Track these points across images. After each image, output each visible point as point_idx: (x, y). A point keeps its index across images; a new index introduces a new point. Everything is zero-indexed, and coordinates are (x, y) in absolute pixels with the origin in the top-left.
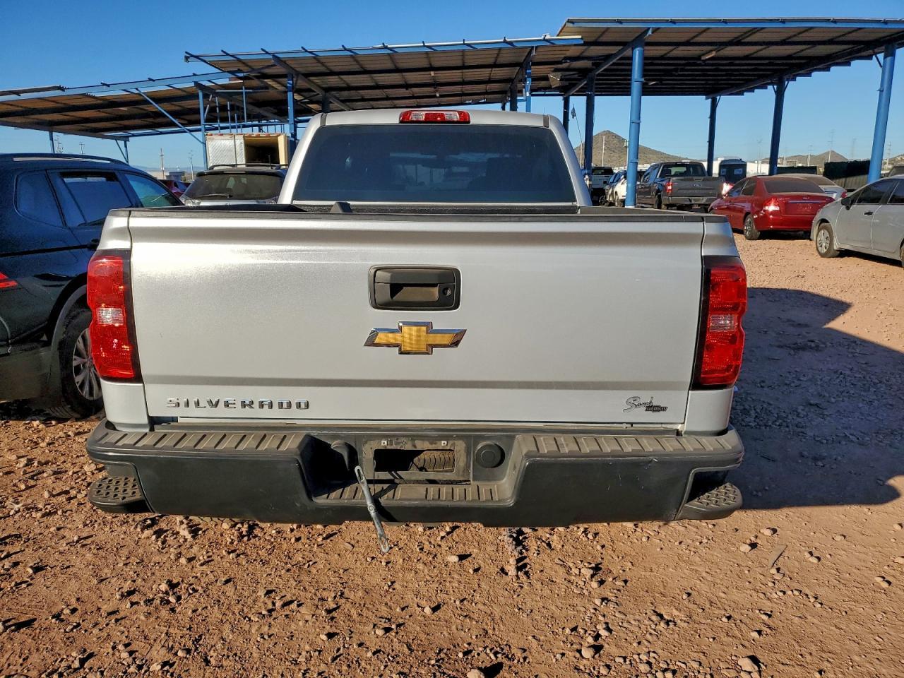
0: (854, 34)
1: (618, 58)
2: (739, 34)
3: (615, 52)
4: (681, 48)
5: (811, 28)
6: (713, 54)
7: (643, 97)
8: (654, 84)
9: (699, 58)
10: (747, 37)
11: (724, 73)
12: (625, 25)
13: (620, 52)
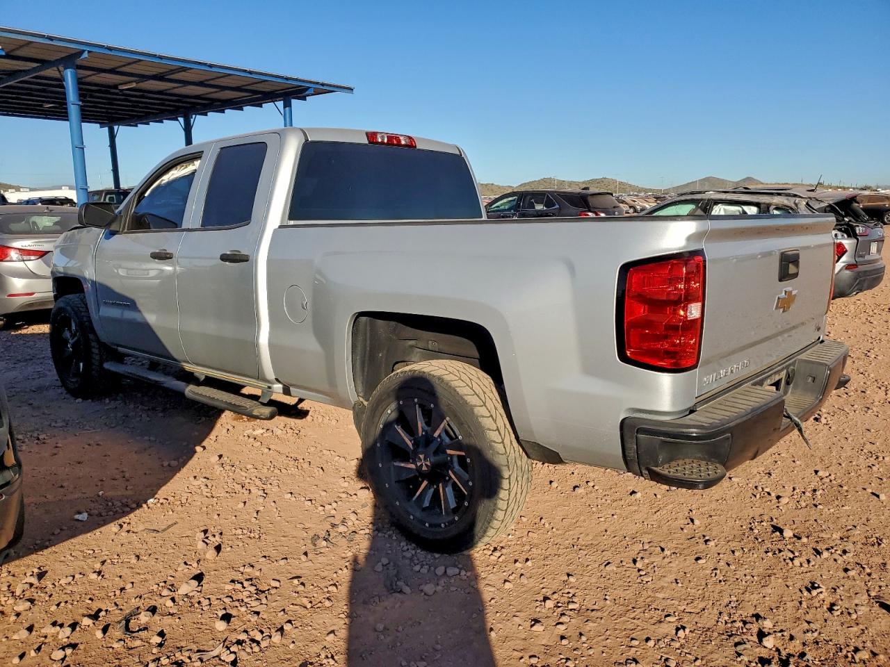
0: (259, 85)
1: (31, 76)
2: (165, 70)
3: (27, 68)
4: (103, 75)
5: (230, 75)
6: (134, 85)
7: (82, 124)
8: (50, 107)
9: (116, 87)
10: (172, 74)
11: (131, 104)
12: (54, 43)
13: (34, 70)
